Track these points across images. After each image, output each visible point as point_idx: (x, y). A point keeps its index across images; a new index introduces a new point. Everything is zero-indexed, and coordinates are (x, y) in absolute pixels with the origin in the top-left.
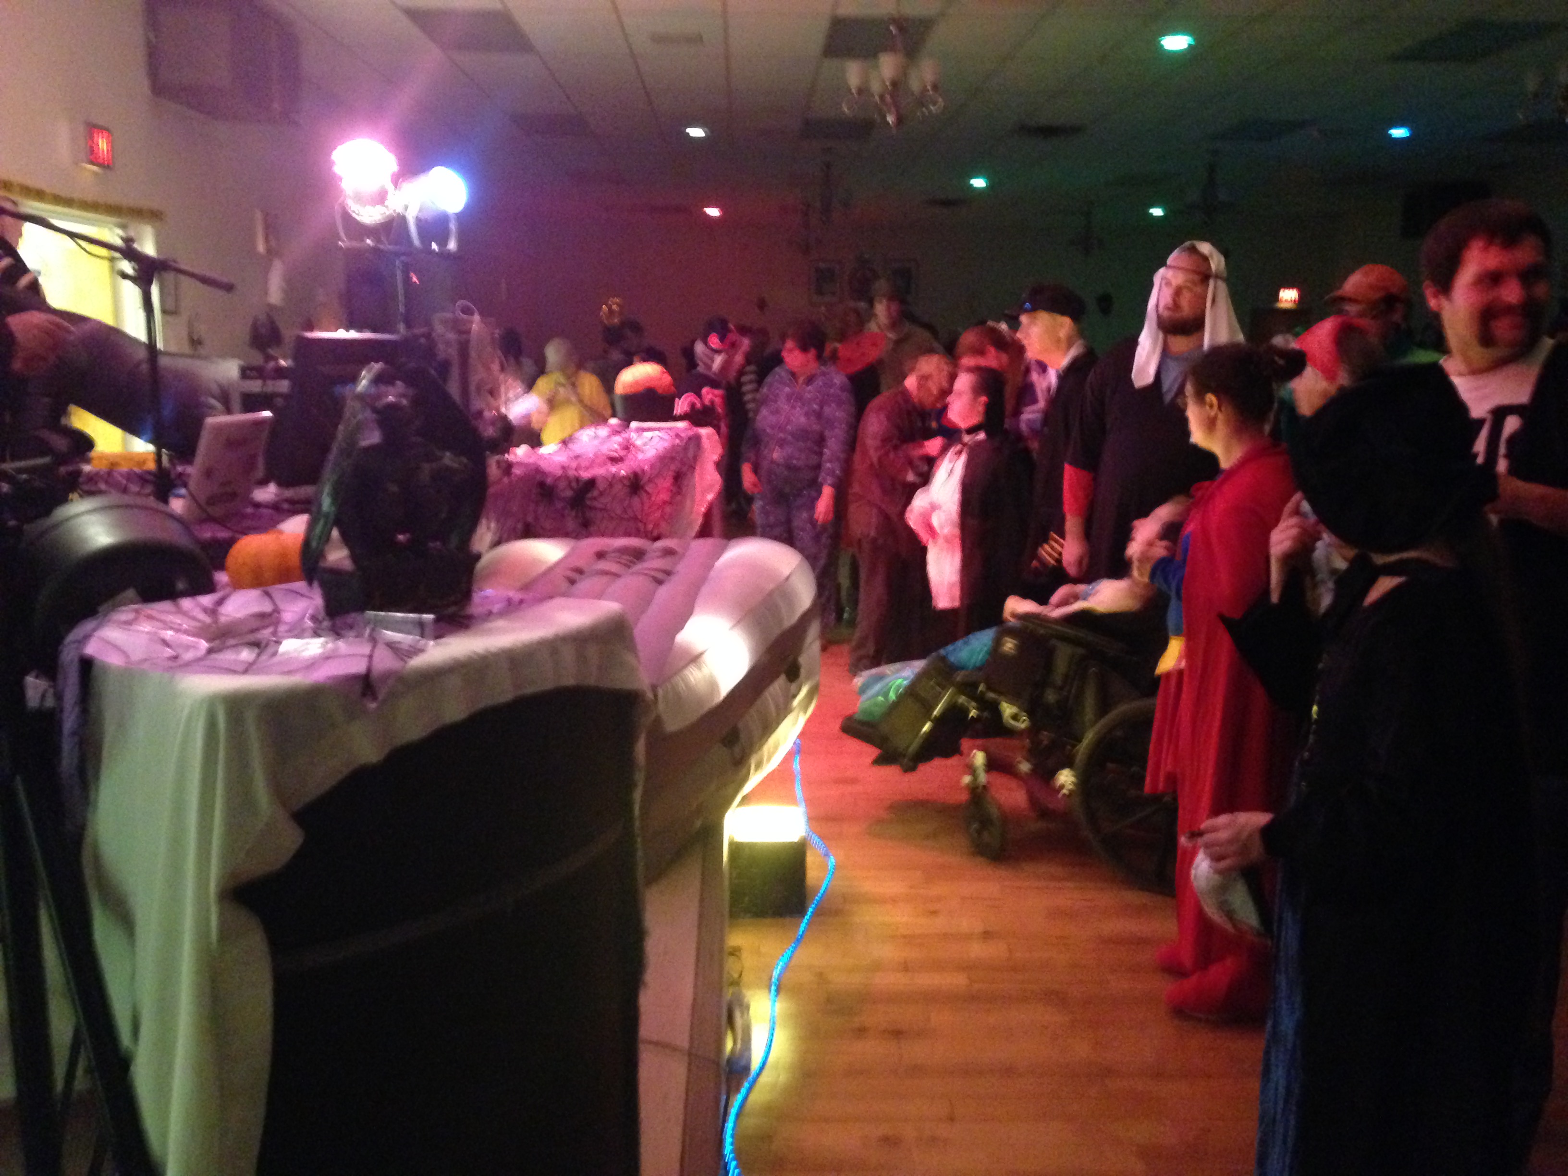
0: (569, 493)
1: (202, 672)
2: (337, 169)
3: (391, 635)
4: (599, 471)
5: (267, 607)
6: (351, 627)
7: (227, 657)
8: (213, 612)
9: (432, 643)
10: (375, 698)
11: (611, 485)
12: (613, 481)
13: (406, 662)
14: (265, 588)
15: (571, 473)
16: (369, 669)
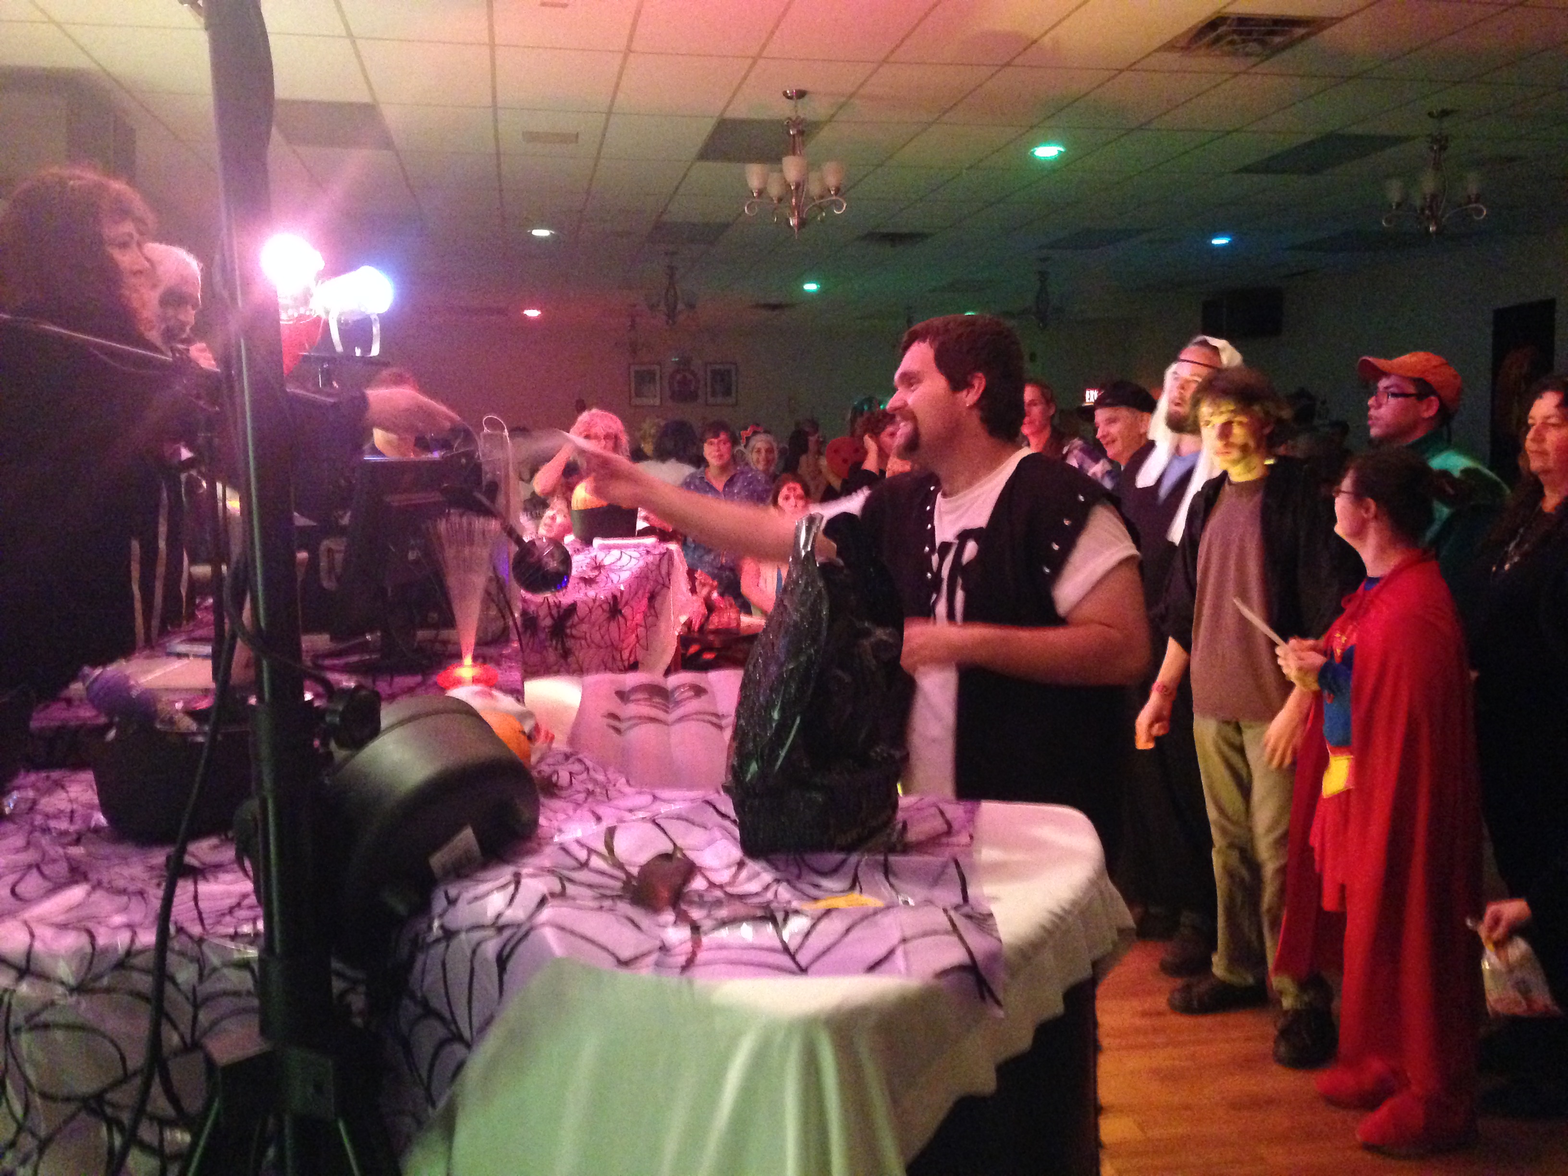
0: (548, 622)
4: (577, 595)
11: (591, 610)
12: (593, 606)
13: (999, 939)
16: (970, 953)
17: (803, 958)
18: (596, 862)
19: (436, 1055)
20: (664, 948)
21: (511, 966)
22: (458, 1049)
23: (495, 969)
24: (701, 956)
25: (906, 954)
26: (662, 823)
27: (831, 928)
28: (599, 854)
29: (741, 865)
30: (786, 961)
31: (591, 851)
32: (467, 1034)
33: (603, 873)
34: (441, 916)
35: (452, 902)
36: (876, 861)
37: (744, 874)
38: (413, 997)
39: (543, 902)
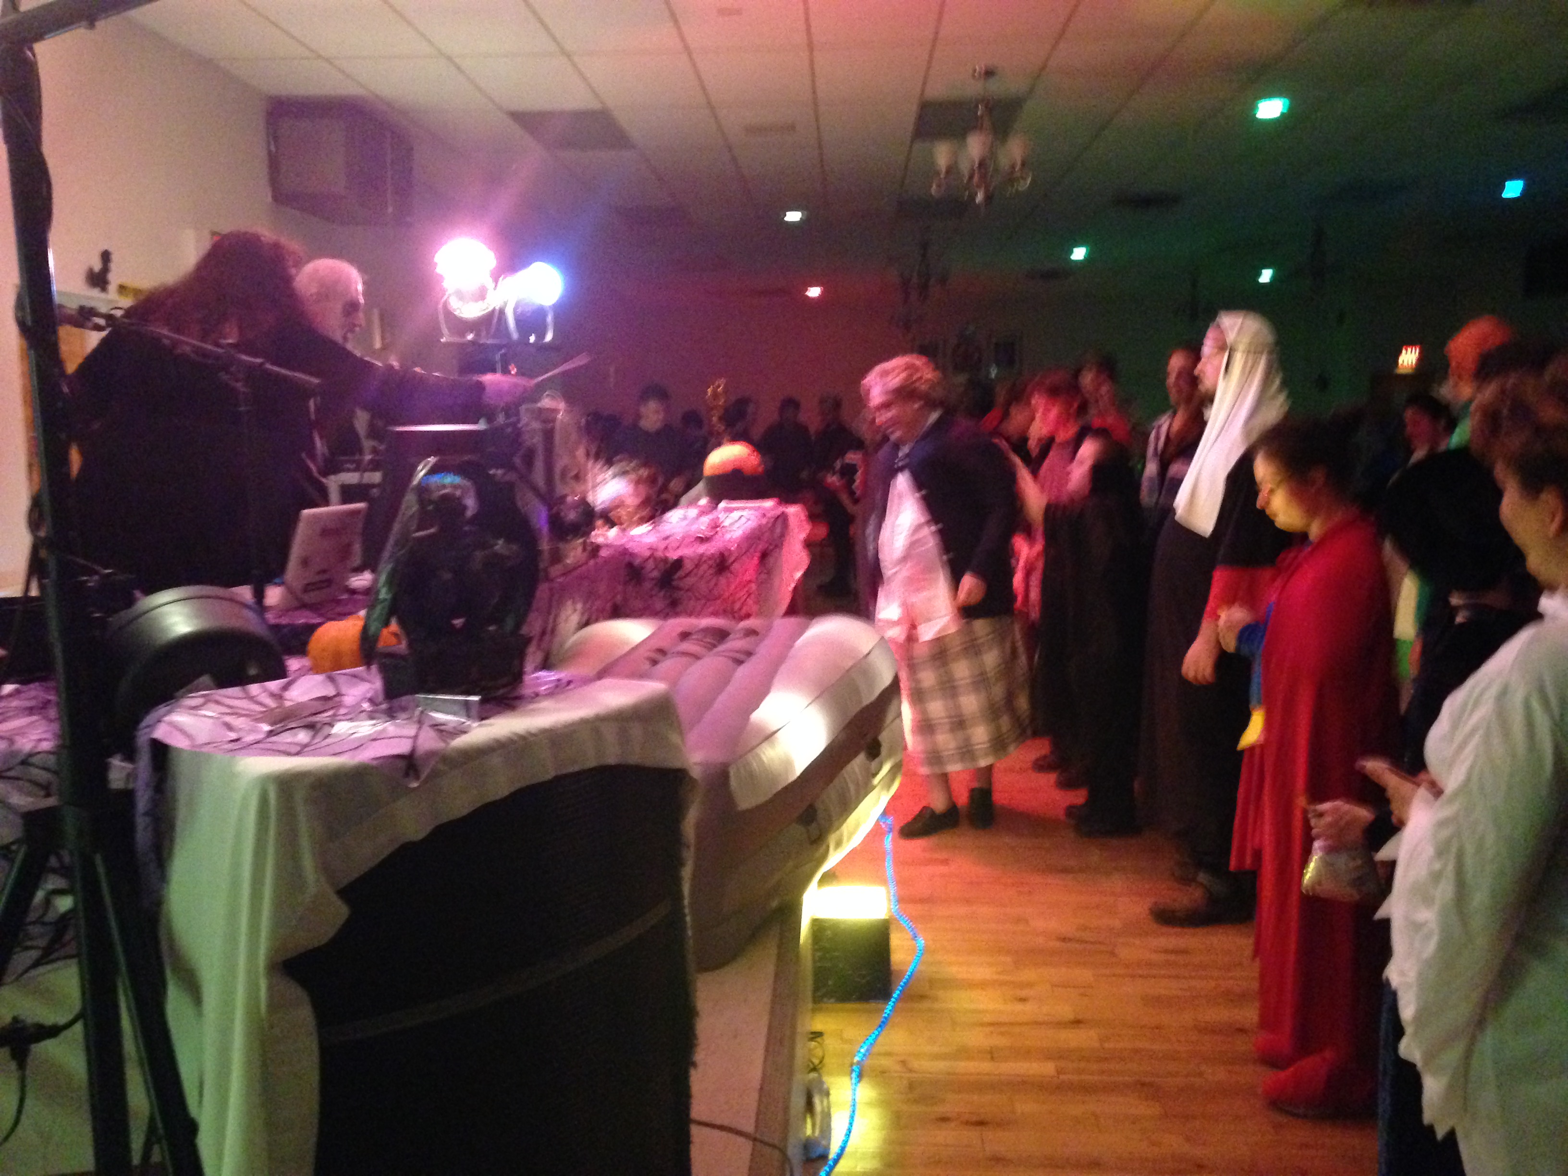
0: (655, 574)
1: (260, 755)
2: (439, 270)
3: (440, 717)
4: (686, 552)
5: (330, 691)
6: (404, 709)
7: (286, 738)
8: (278, 697)
9: (475, 724)
10: (417, 777)
11: (697, 566)
12: (700, 561)
13: (448, 744)
14: (329, 673)
15: (659, 554)
16: (414, 749)
24: (255, 746)
28: (270, 693)
31: (265, 690)
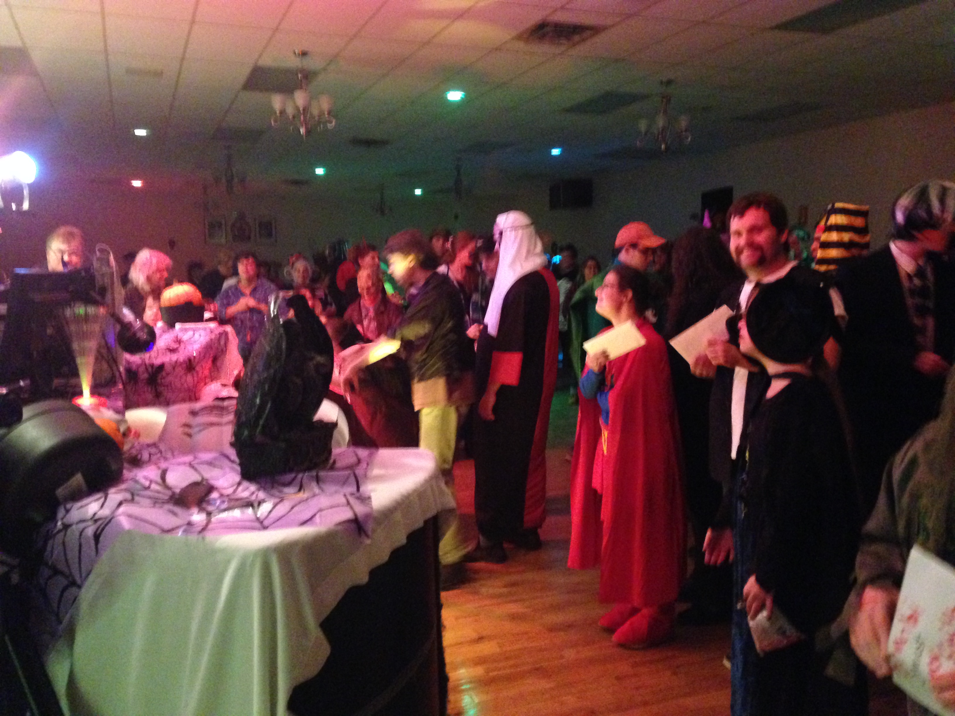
0: (146, 376)
4: (165, 359)
10: (367, 535)
11: (174, 368)
12: (175, 365)
15: (147, 362)
16: (355, 515)
17: (266, 523)
18: (154, 486)
19: (61, 596)
20: (190, 524)
21: (101, 538)
22: (74, 590)
23: (92, 542)
24: (210, 526)
25: (320, 516)
26: (196, 466)
27: (282, 508)
28: (157, 483)
29: (239, 484)
30: (257, 525)
31: (151, 482)
32: (79, 581)
33: (158, 492)
34: (62, 519)
35: (67, 511)
36: (312, 477)
37: (240, 488)
38: (46, 564)
39: (120, 504)
